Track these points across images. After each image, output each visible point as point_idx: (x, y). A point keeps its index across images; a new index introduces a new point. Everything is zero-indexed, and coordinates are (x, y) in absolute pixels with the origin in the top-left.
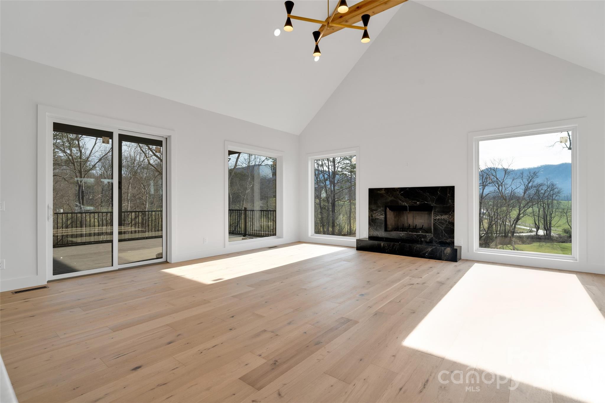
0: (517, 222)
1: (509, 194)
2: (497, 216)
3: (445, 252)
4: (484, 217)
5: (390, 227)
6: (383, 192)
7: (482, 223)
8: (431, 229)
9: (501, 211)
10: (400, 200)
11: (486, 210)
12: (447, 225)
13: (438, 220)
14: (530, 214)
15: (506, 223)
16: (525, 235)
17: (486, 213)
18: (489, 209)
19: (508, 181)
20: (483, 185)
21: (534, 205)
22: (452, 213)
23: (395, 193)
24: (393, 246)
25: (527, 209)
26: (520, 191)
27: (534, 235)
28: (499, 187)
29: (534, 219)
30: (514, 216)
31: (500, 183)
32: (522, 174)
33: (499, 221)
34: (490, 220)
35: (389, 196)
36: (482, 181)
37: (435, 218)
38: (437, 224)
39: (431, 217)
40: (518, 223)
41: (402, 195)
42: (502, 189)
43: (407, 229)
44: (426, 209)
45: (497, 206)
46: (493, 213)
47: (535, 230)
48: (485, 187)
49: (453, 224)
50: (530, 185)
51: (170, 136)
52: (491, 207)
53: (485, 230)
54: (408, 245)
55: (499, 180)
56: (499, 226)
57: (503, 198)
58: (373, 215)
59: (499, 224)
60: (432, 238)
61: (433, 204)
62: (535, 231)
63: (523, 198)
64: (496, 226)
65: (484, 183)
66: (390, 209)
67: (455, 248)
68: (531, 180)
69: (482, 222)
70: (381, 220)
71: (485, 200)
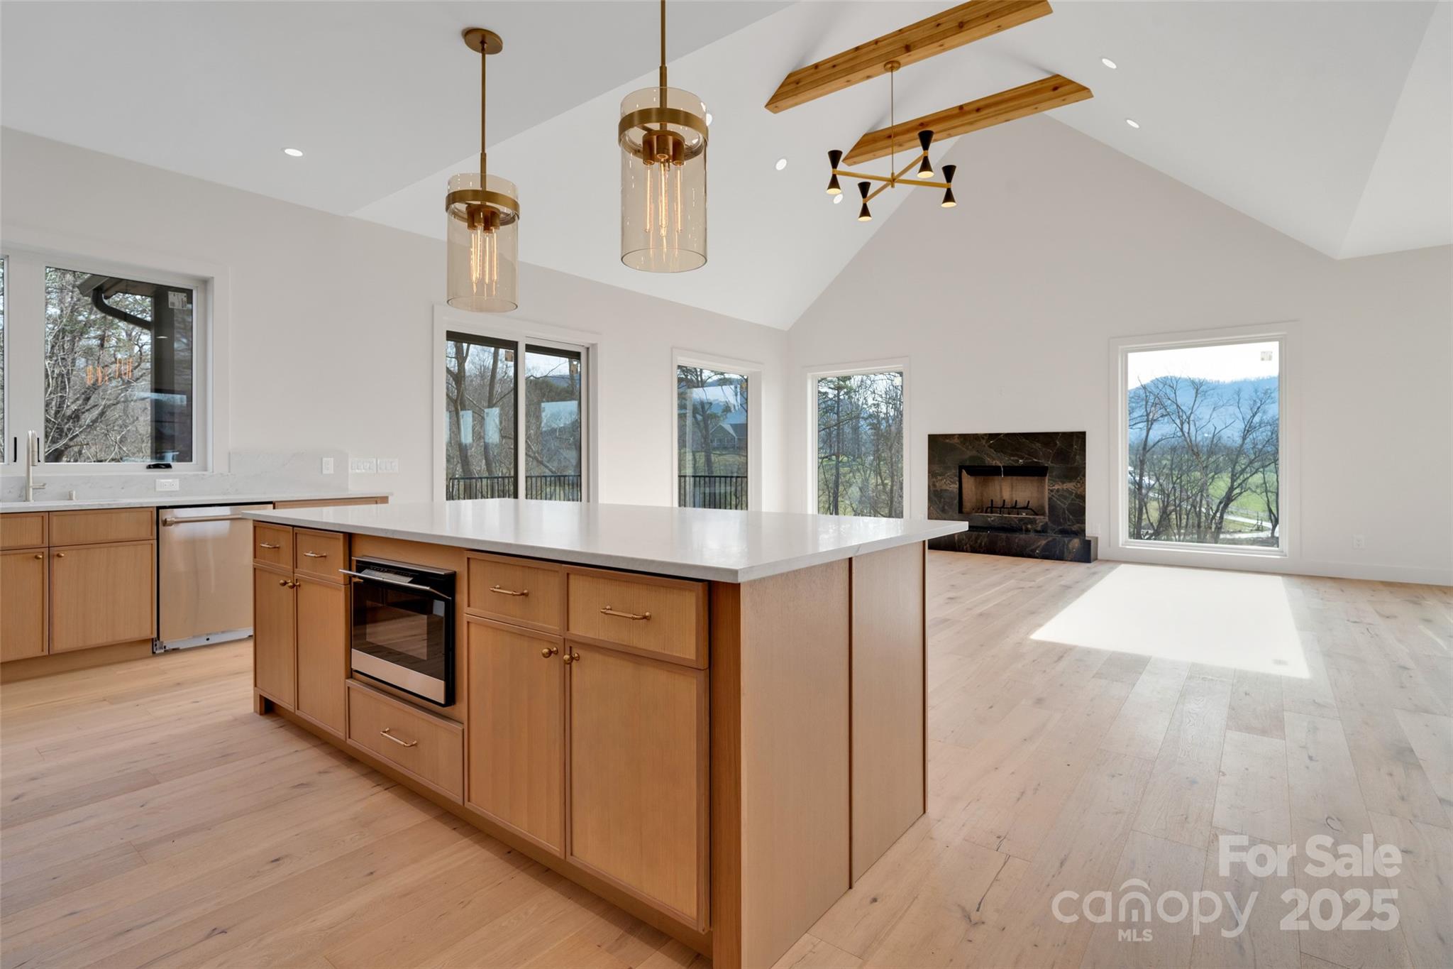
0: (1226, 506)
1: (1208, 442)
2: (1181, 492)
3: (1070, 546)
4: (1151, 494)
5: (968, 505)
6: (956, 440)
7: (1146, 509)
8: (1043, 507)
9: (1189, 482)
10: (988, 455)
11: (1154, 478)
12: (1072, 499)
13: (1058, 490)
14: (1257, 487)
15: (1200, 510)
16: (1246, 539)
17: (1155, 486)
18: (1161, 478)
19: (1203, 411)
20: (1148, 421)
21: (1267, 466)
22: (1081, 479)
23: (977, 442)
24: (977, 538)
25: (1251, 476)
26: (1232, 435)
27: (1268, 538)
28: (1182, 425)
29: (1266, 499)
30: (1219, 492)
31: (1184, 417)
32: (1238, 393)
33: (1184, 505)
34: (1163, 502)
35: (967, 448)
36: (1146, 410)
37: (1051, 488)
38: (1055, 499)
39: (1043, 487)
40: (1229, 509)
41: (990, 446)
42: (1189, 429)
43: (1001, 508)
44: (1035, 471)
45: (1181, 469)
46: (1171, 486)
47: (1269, 525)
48: (1152, 424)
49: (1082, 498)
50: (1257, 419)
51: (594, 345)
52: (1166, 471)
53: (1152, 524)
54: (1003, 535)
55: (1182, 410)
56: (1186, 517)
57: (1193, 450)
58: (937, 484)
59: (1184, 512)
60: (1046, 523)
61: (1048, 464)
62: (1269, 529)
63: (1240, 451)
64: (1177, 517)
65: (1151, 417)
66: (967, 473)
67: (1087, 538)
68: (1259, 408)
69: (1146, 506)
70: (952, 492)
71: (1153, 455)
